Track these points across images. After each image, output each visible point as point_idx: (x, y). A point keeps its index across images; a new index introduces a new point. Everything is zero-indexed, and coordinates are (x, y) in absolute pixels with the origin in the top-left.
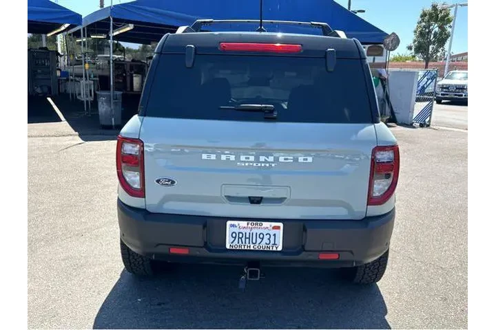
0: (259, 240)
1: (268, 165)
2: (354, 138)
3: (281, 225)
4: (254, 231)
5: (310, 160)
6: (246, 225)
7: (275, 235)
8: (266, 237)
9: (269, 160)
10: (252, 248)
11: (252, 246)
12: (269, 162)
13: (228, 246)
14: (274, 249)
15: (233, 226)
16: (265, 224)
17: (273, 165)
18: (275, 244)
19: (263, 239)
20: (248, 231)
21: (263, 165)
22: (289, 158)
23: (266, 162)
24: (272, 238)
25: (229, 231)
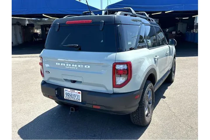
0: (74, 97)
1: (75, 68)
2: (106, 58)
3: (80, 92)
4: (73, 93)
5: (89, 67)
6: (70, 91)
7: (79, 96)
8: (76, 96)
9: (75, 66)
10: (72, 100)
11: (72, 99)
12: (75, 67)
13: (65, 98)
14: (79, 101)
15: (66, 90)
16: (76, 91)
17: (77, 68)
18: (79, 99)
19: (75, 97)
20: (71, 93)
21: (73, 68)
22: (82, 65)
23: (74, 67)
24: (78, 97)
25: (65, 92)
